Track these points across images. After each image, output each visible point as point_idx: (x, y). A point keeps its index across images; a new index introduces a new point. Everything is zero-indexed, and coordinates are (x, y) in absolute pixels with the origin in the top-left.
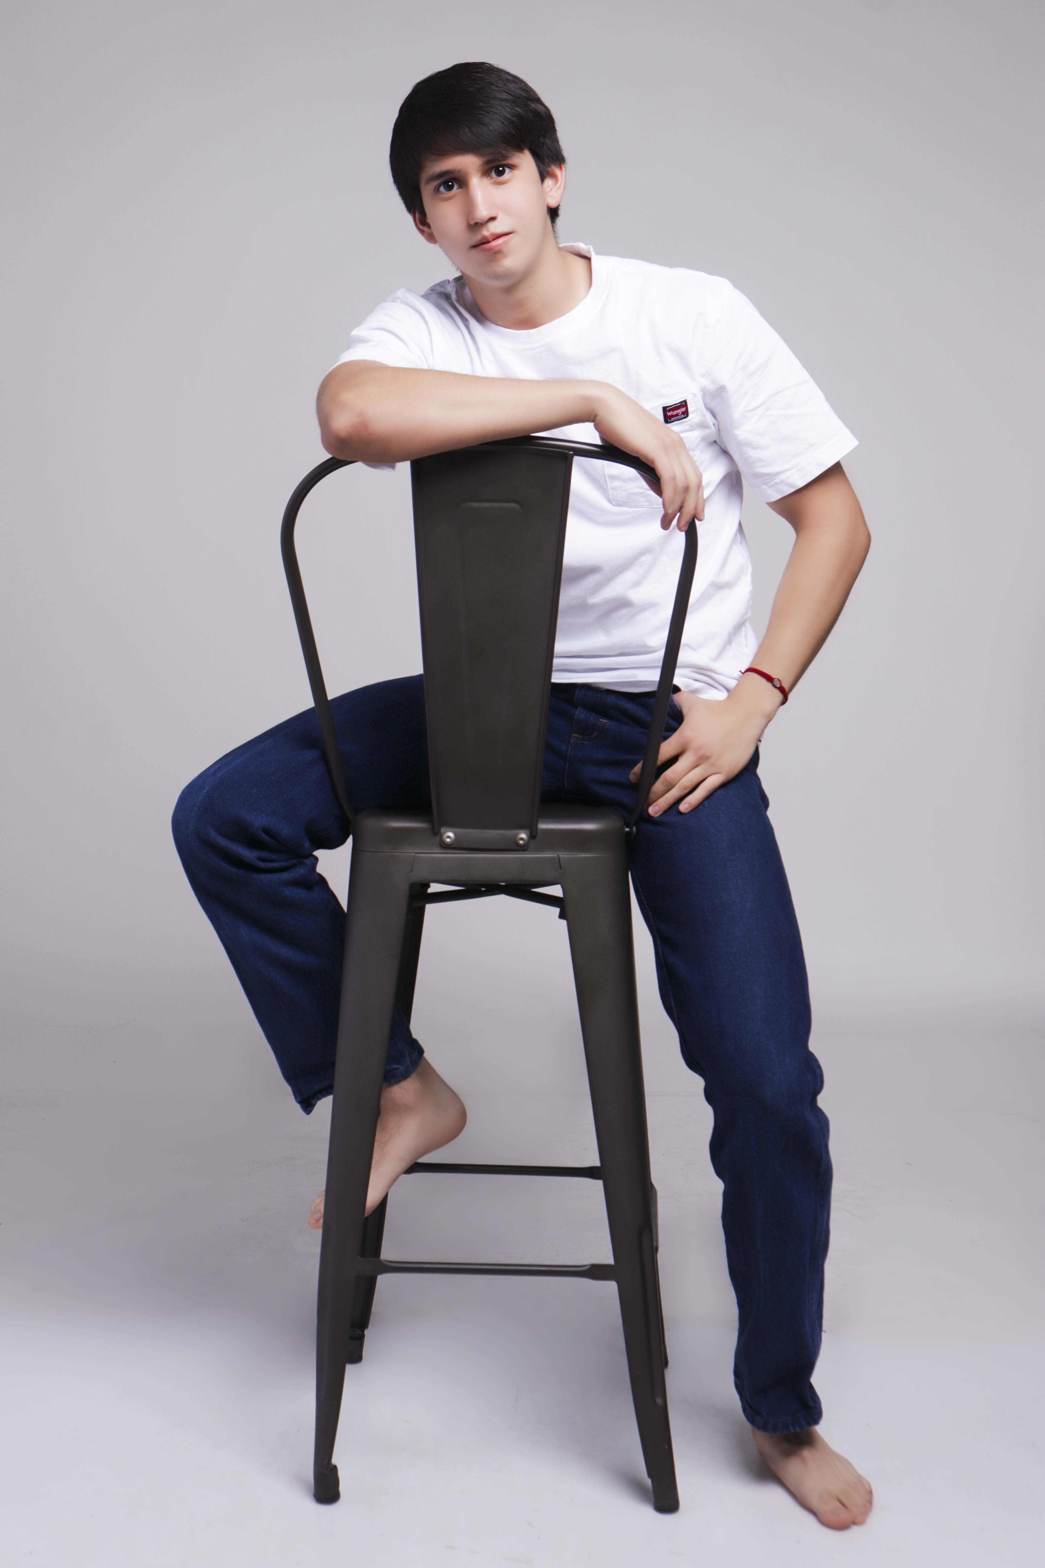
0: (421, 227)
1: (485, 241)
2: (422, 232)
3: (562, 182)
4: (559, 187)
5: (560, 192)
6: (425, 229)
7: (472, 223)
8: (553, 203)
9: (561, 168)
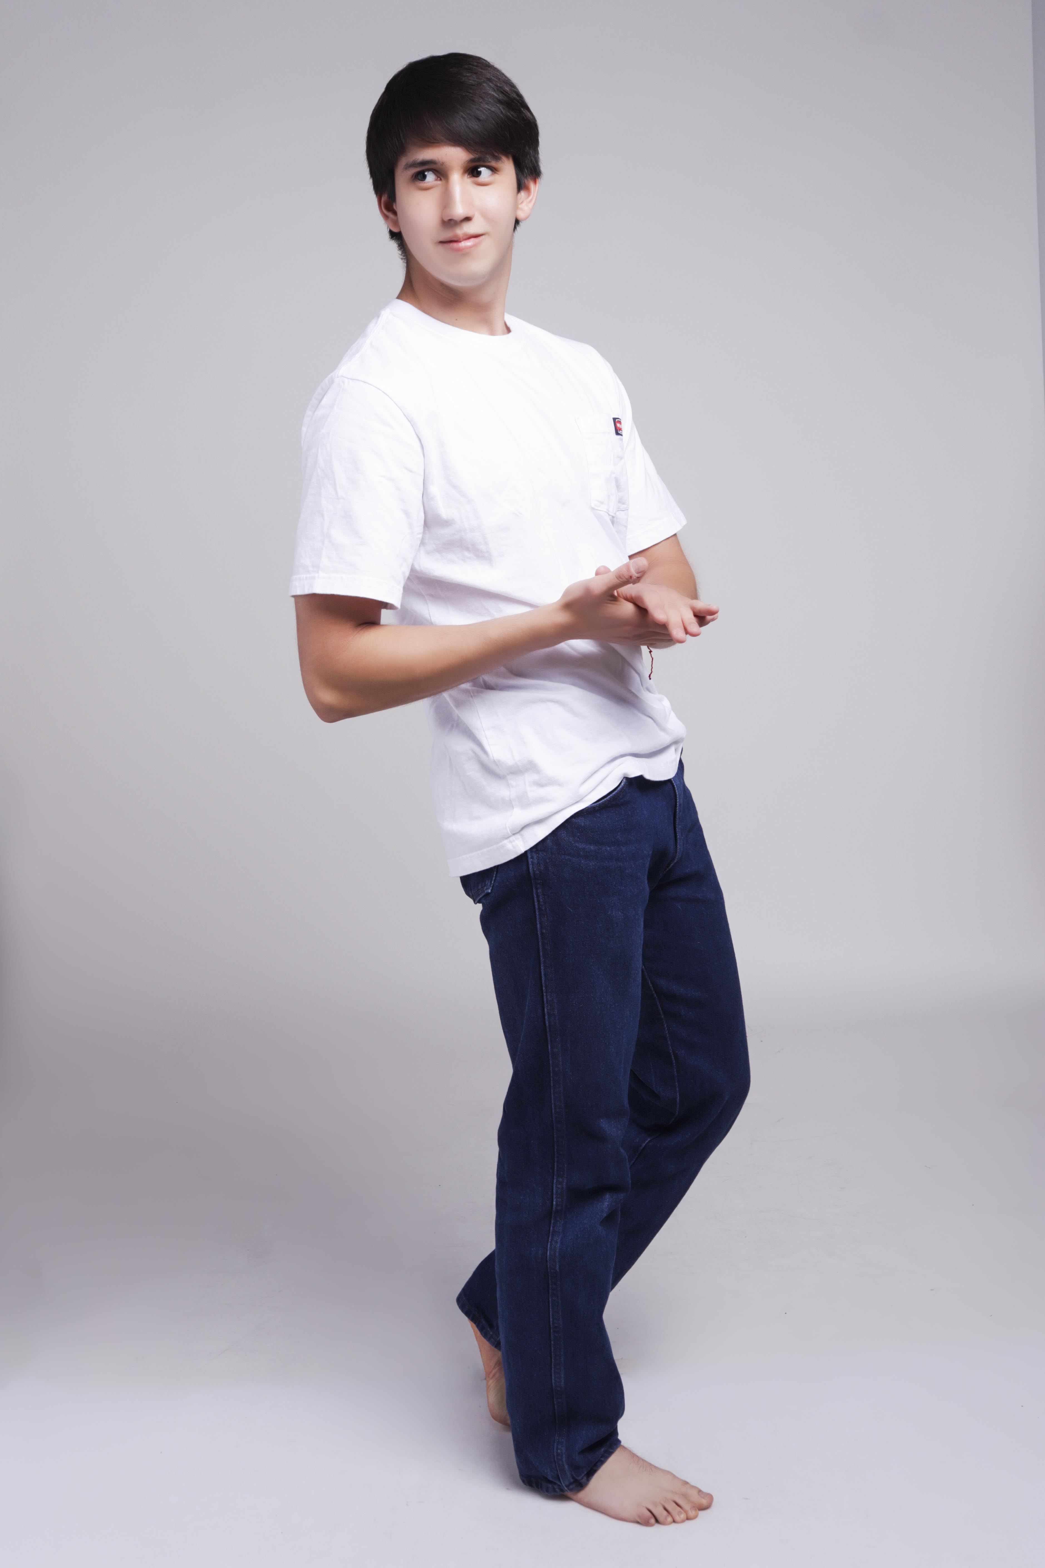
0: (385, 212)
1: (455, 239)
2: (386, 217)
3: (533, 196)
4: (531, 201)
5: (531, 205)
6: (391, 215)
7: (446, 219)
8: (521, 215)
9: (535, 182)
